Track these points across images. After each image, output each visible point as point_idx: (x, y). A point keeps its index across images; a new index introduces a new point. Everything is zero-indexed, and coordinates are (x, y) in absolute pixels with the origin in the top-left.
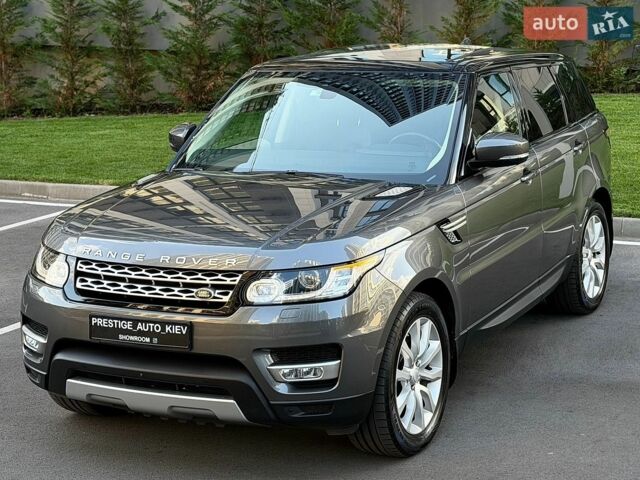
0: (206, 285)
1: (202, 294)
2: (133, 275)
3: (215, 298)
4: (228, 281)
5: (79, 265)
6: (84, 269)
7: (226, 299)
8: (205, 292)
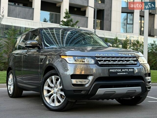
3: (134, 63)
4: (134, 59)
5: (96, 58)
6: (99, 59)
7: (136, 63)
8: (132, 62)
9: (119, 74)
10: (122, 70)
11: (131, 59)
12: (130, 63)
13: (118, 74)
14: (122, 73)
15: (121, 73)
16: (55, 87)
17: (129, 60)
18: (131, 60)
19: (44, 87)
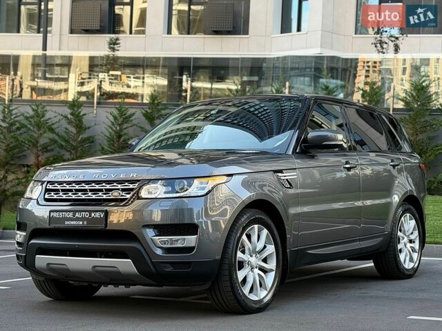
0: (118, 189)
1: (115, 194)
2: (77, 187)
3: (122, 196)
4: (131, 186)
6: (50, 187)
8: (117, 193)
10: (74, 215)
12: (110, 196)
13: (67, 223)
14: (74, 222)
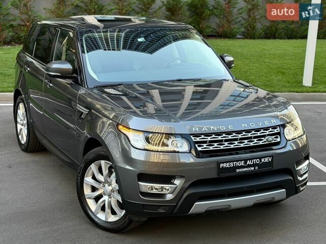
2: (230, 137)
3: (275, 140)
4: (276, 131)
5: (193, 138)
6: (198, 139)
7: (278, 140)
8: (270, 138)
9: (240, 170)
10: (245, 163)
11: (267, 132)
12: (265, 142)
13: (238, 170)
14: (246, 169)
15: (244, 170)
16: (106, 182)
17: (264, 136)
18: (268, 135)
19: (85, 178)
